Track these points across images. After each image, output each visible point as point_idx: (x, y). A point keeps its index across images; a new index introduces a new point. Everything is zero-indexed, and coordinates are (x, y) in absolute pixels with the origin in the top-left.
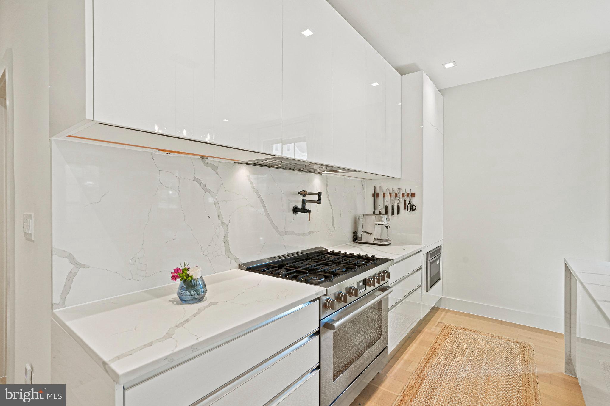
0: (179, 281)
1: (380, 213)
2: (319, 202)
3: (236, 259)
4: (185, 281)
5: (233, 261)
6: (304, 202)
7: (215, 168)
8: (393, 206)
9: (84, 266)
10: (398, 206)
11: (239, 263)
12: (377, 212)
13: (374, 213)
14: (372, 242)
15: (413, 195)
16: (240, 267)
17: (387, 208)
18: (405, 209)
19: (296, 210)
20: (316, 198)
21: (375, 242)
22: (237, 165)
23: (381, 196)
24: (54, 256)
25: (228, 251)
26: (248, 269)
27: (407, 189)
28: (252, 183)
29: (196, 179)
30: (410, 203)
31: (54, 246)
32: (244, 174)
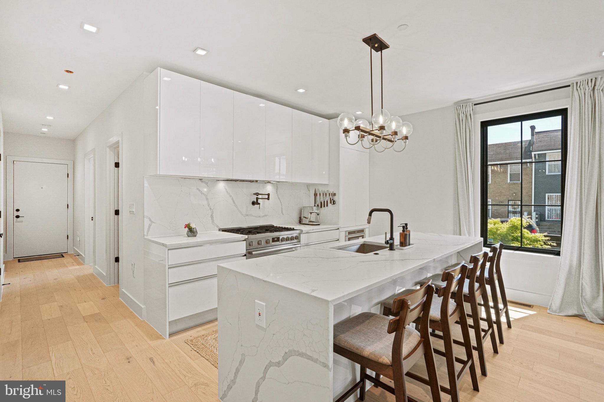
0: (187, 229)
1: (318, 206)
2: (268, 199)
3: (217, 226)
4: (189, 229)
5: (216, 227)
6: (257, 199)
7: (207, 184)
8: (324, 201)
9: (154, 223)
10: (327, 201)
11: (219, 228)
12: (316, 205)
13: (315, 206)
14: (308, 223)
15: (335, 194)
16: (219, 230)
17: (321, 203)
18: (330, 203)
19: (253, 203)
20: (267, 197)
21: (309, 223)
22: (218, 182)
23: (318, 195)
24: (145, 218)
25: (213, 221)
26: (223, 231)
27: (331, 191)
28: (226, 189)
29: (197, 189)
30: (333, 199)
31: (145, 214)
32: (221, 185)
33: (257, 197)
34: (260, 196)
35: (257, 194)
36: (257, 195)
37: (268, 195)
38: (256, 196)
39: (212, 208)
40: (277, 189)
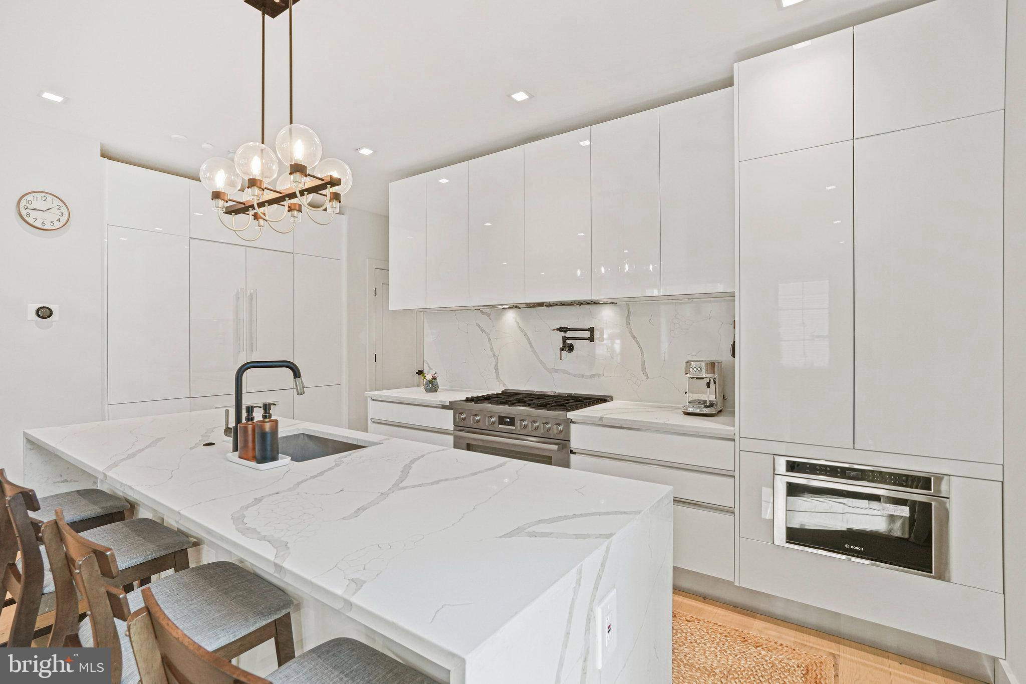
2: (592, 339)
3: (504, 385)
5: (501, 386)
6: (564, 339)
7: (489, 315)
11: (506, 388)
22: (507, 310)
25: (498, 376)
28: (518, 323)
29: (477, 325)
32: (511, 317)
33: (565, 335)
34: (569, 334)
35: (564, 330)
36: (565, 332)
37: (592, 330)
38: (562, 334)
39: (497, 354)
40: (628, 316)
